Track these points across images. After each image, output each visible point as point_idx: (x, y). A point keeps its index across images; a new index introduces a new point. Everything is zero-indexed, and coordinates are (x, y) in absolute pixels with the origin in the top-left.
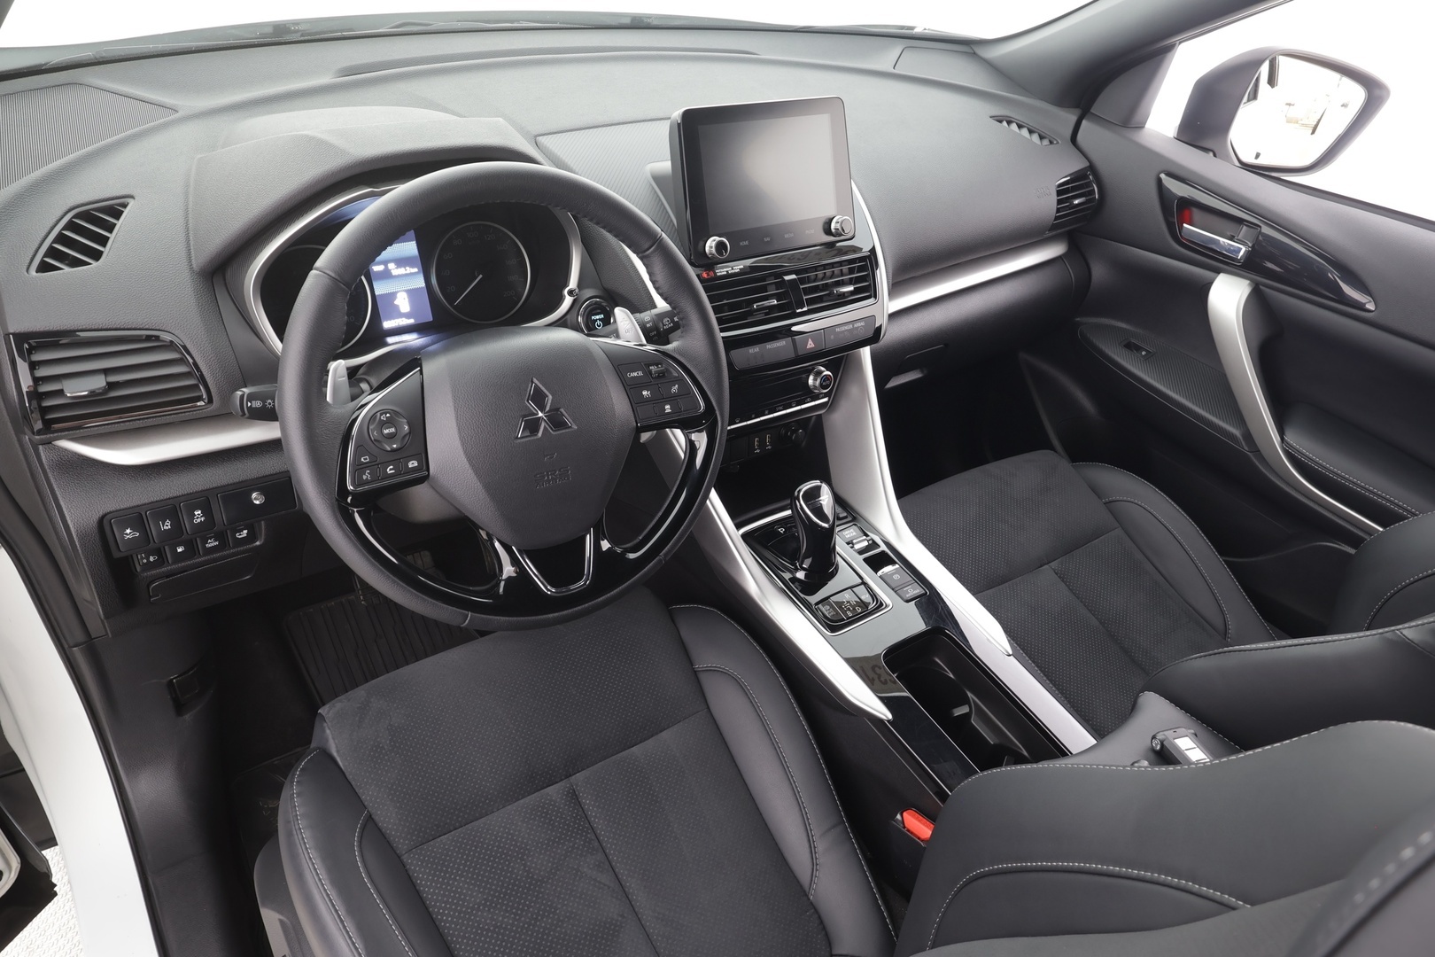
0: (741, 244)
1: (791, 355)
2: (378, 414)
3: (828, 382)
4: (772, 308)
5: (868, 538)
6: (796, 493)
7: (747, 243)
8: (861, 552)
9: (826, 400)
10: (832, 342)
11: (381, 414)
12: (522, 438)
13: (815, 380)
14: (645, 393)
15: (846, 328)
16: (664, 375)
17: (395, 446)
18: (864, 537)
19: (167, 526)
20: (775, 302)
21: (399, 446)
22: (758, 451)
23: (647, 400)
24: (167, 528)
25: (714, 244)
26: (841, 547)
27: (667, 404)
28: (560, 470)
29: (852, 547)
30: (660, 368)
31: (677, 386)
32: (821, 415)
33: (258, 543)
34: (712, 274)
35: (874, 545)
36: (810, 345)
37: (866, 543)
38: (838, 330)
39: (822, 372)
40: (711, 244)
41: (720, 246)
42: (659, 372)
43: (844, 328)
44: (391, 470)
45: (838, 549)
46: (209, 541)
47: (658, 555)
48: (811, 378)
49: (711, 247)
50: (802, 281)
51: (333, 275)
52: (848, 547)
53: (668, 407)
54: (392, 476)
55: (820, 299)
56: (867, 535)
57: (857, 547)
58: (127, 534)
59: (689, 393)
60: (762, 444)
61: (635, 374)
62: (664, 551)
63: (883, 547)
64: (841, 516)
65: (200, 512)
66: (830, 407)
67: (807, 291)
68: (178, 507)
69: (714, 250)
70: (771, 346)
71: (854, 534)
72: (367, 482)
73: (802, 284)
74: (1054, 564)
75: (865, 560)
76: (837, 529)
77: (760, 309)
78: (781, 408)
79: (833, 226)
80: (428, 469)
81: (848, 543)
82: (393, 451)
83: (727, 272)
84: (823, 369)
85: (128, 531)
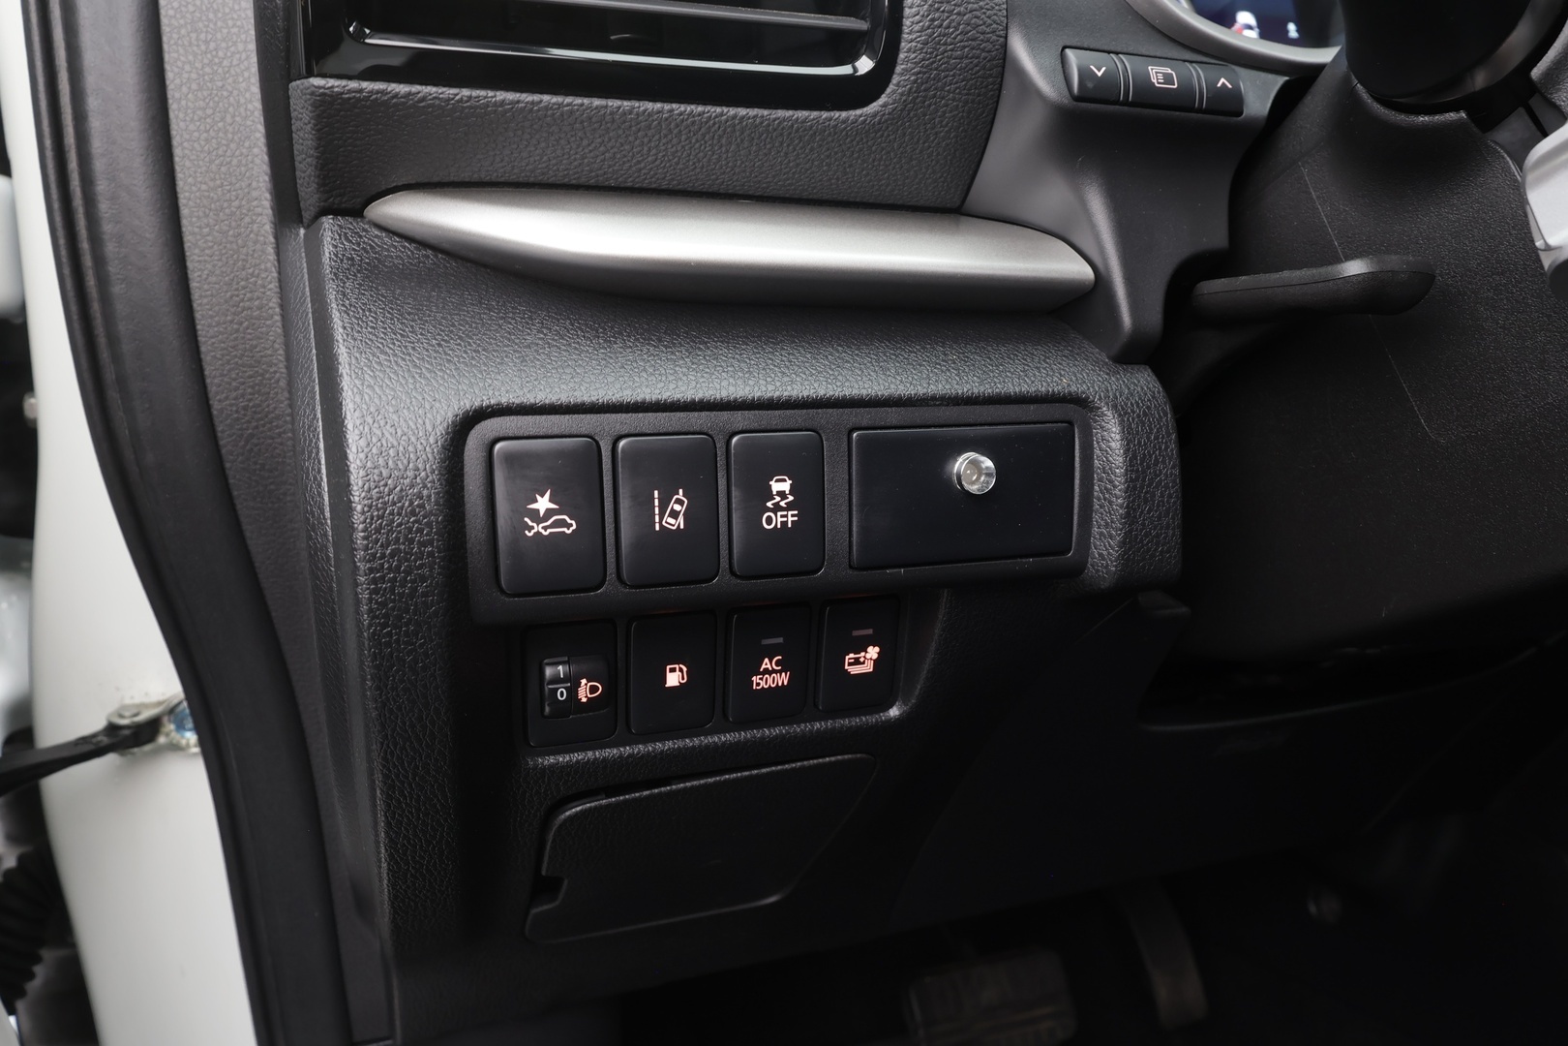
19: (673, 517)
24: (670, 522)
33: (894, 712)
46: (766, 664)
58: (535, 515)
65: (786, 486)
68: (720, 446)
85: (543, 504)
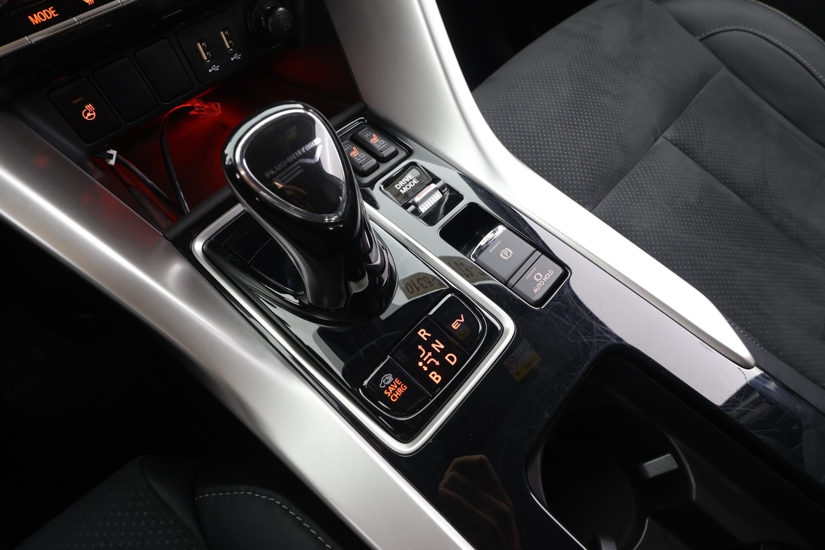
5: (439, 184)
8: (430, 218)
18: (433, 186)
29: (415, 212)
37: (437, 196)
52: (407, 214)
56: (435, 180)
57: (423, 208)
63: (470, 196)
71: (414, 182)
74: (669, 133)
75: (442, 234)
81: (406, 205)
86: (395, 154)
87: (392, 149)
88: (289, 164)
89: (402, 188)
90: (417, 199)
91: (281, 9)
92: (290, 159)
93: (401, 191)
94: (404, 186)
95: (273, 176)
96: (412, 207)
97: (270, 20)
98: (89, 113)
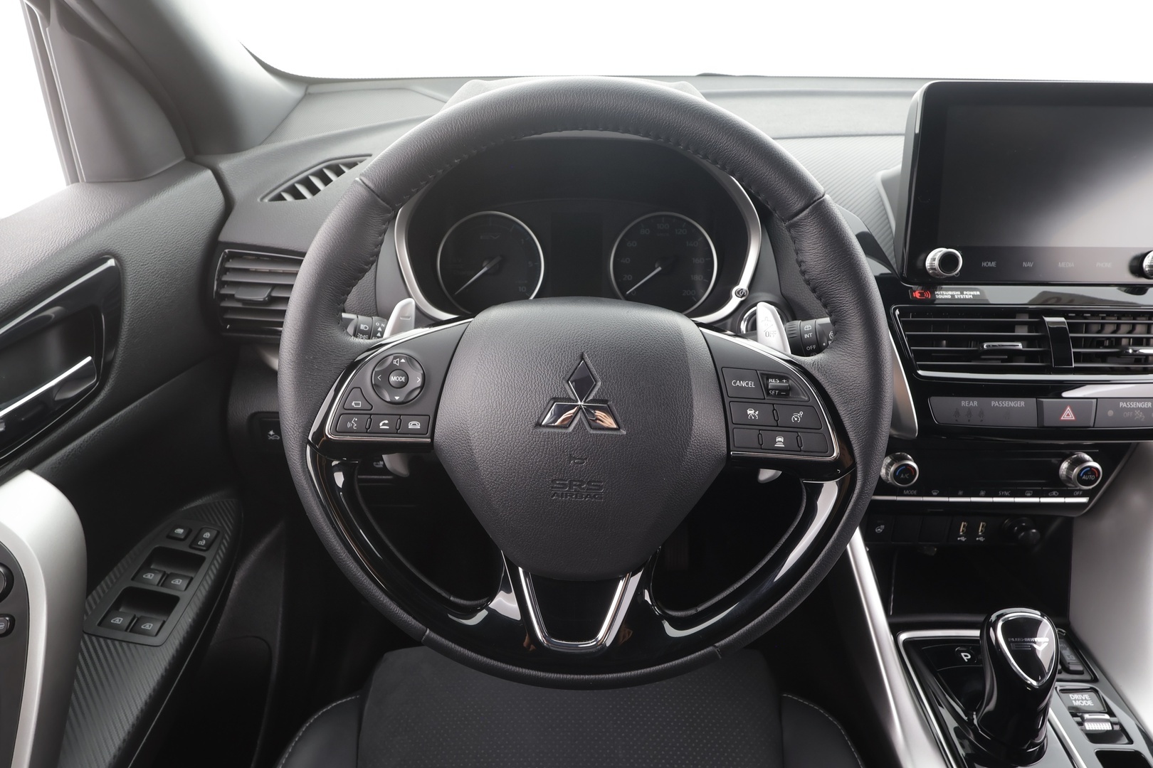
0: (984, 264)
1: (1032, 422)
2: (391, 357)
3: (1092, 477)
4: (1014, 354)
5: (1113, 719)
6: (993, 617)
7: (993, 264)
8: (1094, 737)
9: (1084, 500)
10: (1108, 420)
11: (395, 358)
12: (547, 426)
13: (1071, 468)
14: (750, 412)
15: (1140, 405)
16: (787, 395)
17: (397, 398)
18: (1107, 717)
20: (1020, 346)
21: (402, 399)
22: (963, 539)
23: (751, 424)
25: (938, 257)
26: (1056, 713)
27: (779, 435)
28: (589, 483)
29: (1080, 724)
30: (784, 383)
31: (801, 413)
32: (1073, 518)
34: (928, 295)
35: (1119, 733)
36: (1068, 415)
37: (1107, 727)
38: (1122, 404)
39: (1085, 461)
40: (934, 257)
41: (948, 261)
42: (780, 390)
43: (1133, 405)
44: (384, 424)
45: (1051, 713)
47: (712, 644)
48: (1065, 465)
49: (934, 259)
50: (1073, 327)
51: (370, 185)
52: (1072, 721)
53: (780, 439)
54: (384, 432)
55: (1103, 357)
56: (1111, 714)
57: (1089, 726)
58: (270, 435)
59: (819, 427)
60: (971, 532)
61: (744, 384)
62: (723, 642)
63: (1140, 746)
64: (1072, 668)
66: (1091, 512)
67: (1077, 343)
69: (936, 263)
70: (996, 403)
71: (1090, 703)
72: (351, 432)
73: (1071, 332)
75: (1100, 755)
76: (1058, 685)
77: (991, 352)
78: (1007, 493)
79: (1147, 262)
80: (432, 437)
81: (1074, 715)
82: (393, 403)
83: (953, 296)
84: (1087, 457)
85: (272, 433)
86: (1080, 673)
87: (1080, 668)
88: (1024, 642)
89: (1075, 700)
90: (1087, 716)
91: (1034, 531)
92: (1026, 639)
93: (1074, 702)
94: (1078, 700)
95: (1012, 642)
96: (1079, 719)
97: (1023, 534)
98: (879, 530)
